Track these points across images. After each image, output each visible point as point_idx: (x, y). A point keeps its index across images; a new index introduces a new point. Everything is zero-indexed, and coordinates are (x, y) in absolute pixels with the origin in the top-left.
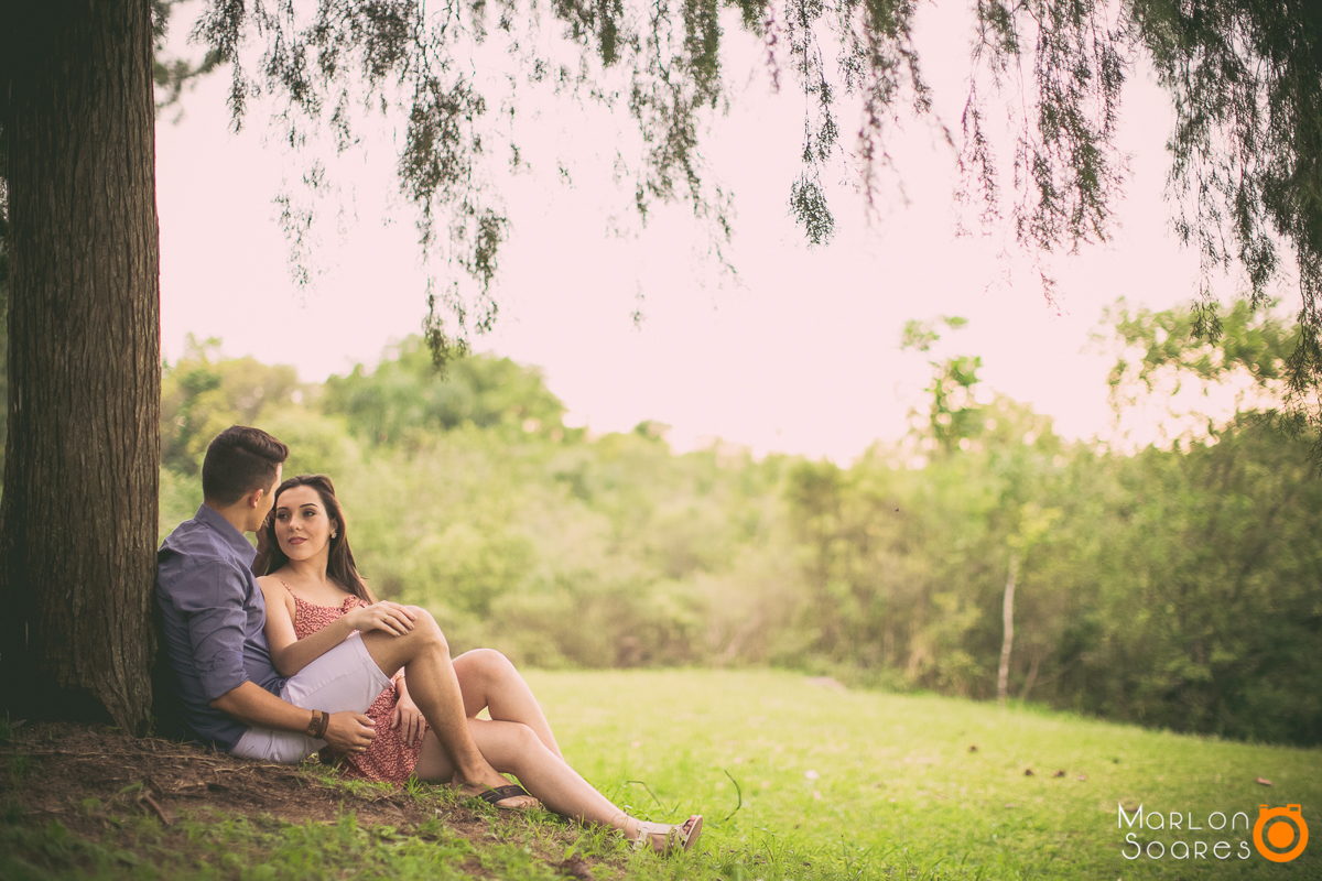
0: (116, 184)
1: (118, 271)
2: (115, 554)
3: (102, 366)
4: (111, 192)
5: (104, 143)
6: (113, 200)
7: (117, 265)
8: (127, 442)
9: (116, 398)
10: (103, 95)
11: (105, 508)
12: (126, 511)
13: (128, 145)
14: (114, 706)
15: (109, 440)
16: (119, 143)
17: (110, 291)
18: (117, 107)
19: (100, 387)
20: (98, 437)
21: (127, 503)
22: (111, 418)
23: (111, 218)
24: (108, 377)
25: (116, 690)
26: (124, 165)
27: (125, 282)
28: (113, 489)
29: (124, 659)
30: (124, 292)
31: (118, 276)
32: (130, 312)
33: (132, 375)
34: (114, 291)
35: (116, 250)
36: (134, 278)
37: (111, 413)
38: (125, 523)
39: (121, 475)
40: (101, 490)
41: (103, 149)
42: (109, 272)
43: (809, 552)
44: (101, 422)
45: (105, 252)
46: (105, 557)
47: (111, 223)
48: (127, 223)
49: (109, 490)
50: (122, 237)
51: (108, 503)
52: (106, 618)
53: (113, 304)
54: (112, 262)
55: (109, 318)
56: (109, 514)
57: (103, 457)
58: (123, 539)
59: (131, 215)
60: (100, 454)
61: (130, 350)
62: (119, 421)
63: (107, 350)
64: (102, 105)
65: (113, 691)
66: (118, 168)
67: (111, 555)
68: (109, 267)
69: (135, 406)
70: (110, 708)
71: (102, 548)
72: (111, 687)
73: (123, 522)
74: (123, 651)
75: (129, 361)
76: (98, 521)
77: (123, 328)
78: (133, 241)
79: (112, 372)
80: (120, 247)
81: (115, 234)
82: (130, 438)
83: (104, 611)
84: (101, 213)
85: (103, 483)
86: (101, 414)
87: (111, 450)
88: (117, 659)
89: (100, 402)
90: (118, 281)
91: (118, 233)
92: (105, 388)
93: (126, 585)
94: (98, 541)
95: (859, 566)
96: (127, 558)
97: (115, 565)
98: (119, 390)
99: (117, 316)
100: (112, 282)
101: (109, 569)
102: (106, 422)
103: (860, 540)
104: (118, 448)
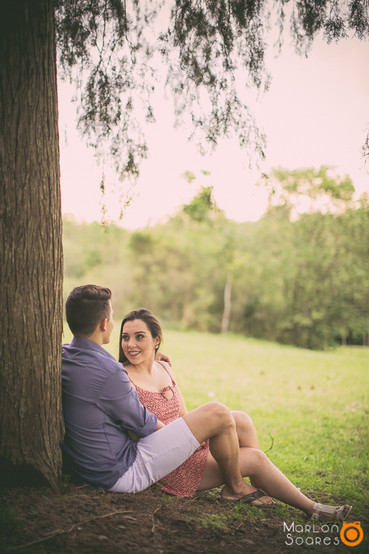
0: (42, 138)
1: (44, 195)
2: (45, 378)
3: (36, 258)
4: (39, 144)
5: (35, 111)
6: (41, 149)
7: (44, 192)
8: (50, 306)
9: (44, 278)
10: (34, 80)
11: (38, 348)
12: (50, 350)
13: (48, 112)
14: (49, 474)
15: (40, 306)
16: (44, 111)
17: (40, 209)
18: (42, 87)
19: (35, 272)
20: (34, 304)
21: (50, 344)
22: (41, 292)
23: (40, 161)
24: (40, 265)
25: (49, 464)
26: (46, 126)
27: (48, 202)
28: (43, 337)
29: (50, 443)
30: (48, 209)
31: (44, 198)
32: (51, 222)
33: (52, 263)
34: (42, 209)
35: (43, 181)
36: (52, 200)
37: (41, 288)
38: (50, 358)
39: (47, 328)
40: (36, 337)
41: (34, 115)
42: (39, 196)
43: (139, 271)
44: (35, 295)
45: (36, 183)
46: (39, 380)
47: (40, 164)
48: (48, 164)
49: (41, 337)
50: (46, 173)
51: (40, 345)
52: (40, 419)
53: (42, 217)
54: (41, 189)
55: (39, 227)
56: (41, 353)
57: (37, 317)
58: (49, 368)
59: (50, 159)
60: (35, 315)
61: (51, 247)
62: (46, 293)
63: (38, 248)
64: (34, 86)
65: (46, 464)
66: (43, 128)
67: (43, 379)
68: (39, 193)
69: (54, 283)
70: (47, 476)
71: (38, 375)
72: (45, 463)
73: (49, 357)
74: (50, 438)
75: (51, 253)
76: (35, 358)
77: (47, 233)
78: (51, 175)
79: (42, 261)
80: (44, 180)
81: (42, 172)
82: (51, 303)
83: (39, 415)
84: (34, 157)
85: (37, 333)
86: (36, 289)
87: (41, 312)
88: (47, 443)
89: (35, 280)
90: (44, 201)
91: (44, 171)
92: (38, 272)
93: (51, 396)
94: (35, 370)
95: (163, 277)
96: (51, 379)
97: (45, 384)
98: (46, 273)
99: (44, 225)
100: (41, 202)
101: (41, 388)
102: (39, 294)
103: (163, 265)
104: (45, 310)
